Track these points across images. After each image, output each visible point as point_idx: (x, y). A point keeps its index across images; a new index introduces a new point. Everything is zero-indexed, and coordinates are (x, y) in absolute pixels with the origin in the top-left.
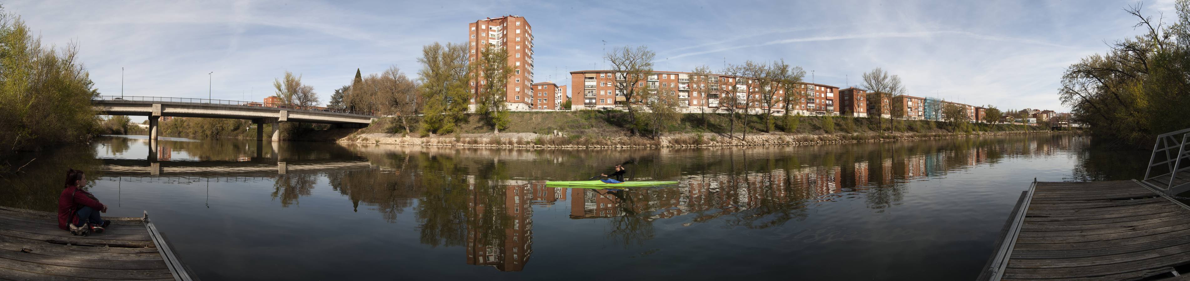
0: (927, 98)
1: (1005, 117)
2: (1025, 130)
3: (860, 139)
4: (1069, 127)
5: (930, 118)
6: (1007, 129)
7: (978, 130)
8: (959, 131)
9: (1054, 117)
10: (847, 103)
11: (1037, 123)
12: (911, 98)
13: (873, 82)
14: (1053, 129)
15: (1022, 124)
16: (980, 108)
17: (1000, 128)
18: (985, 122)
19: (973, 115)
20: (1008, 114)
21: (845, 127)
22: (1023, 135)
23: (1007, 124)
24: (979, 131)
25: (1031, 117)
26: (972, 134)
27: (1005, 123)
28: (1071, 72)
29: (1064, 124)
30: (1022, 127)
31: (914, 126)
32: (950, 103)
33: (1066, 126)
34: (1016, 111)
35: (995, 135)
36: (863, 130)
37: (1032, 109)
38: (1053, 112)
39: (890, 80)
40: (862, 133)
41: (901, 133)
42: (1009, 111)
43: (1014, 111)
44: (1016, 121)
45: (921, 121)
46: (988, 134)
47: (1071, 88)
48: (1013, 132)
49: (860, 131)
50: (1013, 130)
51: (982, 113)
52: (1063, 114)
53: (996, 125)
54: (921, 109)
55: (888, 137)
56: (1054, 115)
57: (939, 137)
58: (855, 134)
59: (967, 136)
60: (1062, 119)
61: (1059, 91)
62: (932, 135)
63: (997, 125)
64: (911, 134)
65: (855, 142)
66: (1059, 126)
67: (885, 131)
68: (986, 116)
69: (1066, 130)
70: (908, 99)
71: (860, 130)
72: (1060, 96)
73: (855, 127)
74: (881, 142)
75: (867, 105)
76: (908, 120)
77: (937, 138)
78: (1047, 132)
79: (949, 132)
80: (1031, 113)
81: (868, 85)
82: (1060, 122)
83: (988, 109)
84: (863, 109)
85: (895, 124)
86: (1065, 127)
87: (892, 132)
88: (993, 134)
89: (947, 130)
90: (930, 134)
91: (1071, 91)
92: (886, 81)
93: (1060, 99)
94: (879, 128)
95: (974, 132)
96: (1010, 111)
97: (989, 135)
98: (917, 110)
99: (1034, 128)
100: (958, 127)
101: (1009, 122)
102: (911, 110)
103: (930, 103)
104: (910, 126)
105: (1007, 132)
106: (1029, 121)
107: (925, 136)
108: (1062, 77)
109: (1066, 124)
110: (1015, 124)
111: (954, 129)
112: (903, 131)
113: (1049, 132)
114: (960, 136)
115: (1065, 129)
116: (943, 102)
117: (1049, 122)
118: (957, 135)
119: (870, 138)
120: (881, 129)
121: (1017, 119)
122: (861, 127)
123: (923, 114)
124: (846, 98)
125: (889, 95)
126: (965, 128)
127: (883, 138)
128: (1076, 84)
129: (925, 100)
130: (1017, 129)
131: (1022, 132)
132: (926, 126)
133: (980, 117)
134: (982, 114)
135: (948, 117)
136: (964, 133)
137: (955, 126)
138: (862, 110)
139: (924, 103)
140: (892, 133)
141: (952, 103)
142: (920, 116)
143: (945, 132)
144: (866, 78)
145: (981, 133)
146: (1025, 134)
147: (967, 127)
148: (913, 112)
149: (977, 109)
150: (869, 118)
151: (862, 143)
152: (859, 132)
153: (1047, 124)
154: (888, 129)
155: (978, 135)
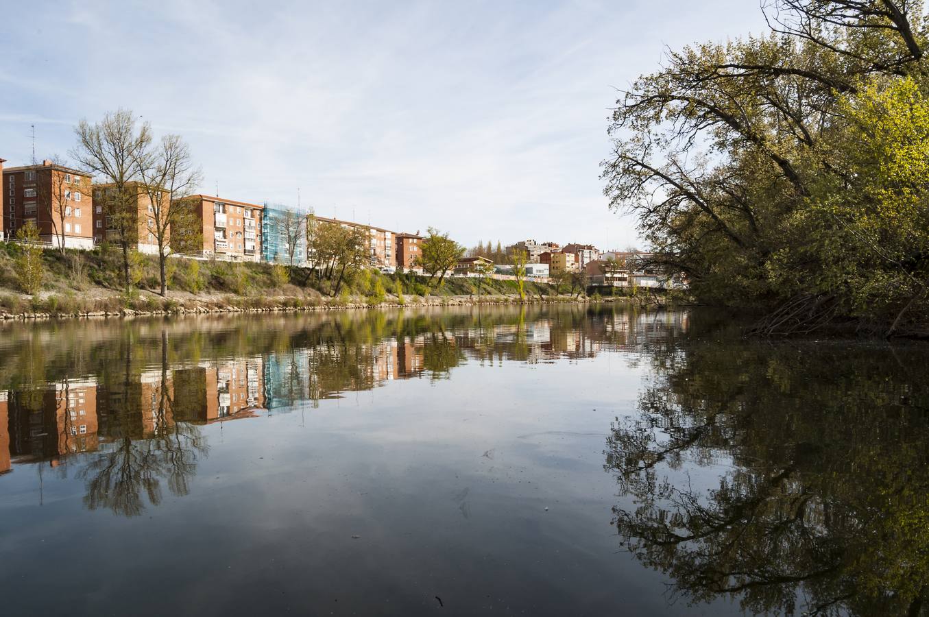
0: (269, 207)
1: (470, 260)
2: (520, 294)
3: (60, 309)
4: (631, 288)
5: (275, 259)
6: (475, 290)
7: (400, 290)
8: (351, 293)
9: (593, 262)
10: (30, 206)
11: (551, 275)
12: (224, 204)
13: (108, 151)
14: (590, 291)
15: (513, 278)
16: (408, 237)
17: (457, 288)
18: (420, 271)
19: (389, 253)
20: (479, 252)
21: (14, 274)
22: (515, 306)
23: (475, 278)
24: (404, 293)
25: (536, 262)
26: (385, 301)
27: (471, 275)
28: (639, 99)
29: (620, 279)
30: (513, 286)
31: (228, 278)
32: (329, 222)
33: (625, 284)
34: (499, 247)
35: (443, 305)
36: (75, 283)
37: (540, 242)
38: (590, 248)
39: (157, 149)
40: (68, 293)
41: (188, 295)
42: (481, 246)
43: (494, 247)
44: (498, 272)
45: (249, 265)
46: (427, 301)
47: (639, 158)
48: (488, 297)
49: (64, 286)
50: (489, 293)
51: (412, 250)
52: (617, 254)
53: (448, 281)
54: (252, 234)
55: (148, 306)
56: (595, 257)
57: (295, 306)
58: (44, 296)
59: (371, 307)
60: (614, 267)
61: (603, 168)
62: (277, 302)
63: (450, 282)
64: (217, 297)
65: (41, 317)
66: (605, 284)
67: (142, 288)
68: (424, 256)
69: (624, 295)
70: (215, 207)
71: (63, 283)
72: (606, 182)
73: (47, 275)
74: (127, 318)
75: (95, 216)
76: (213, 262)
77: (290, 310)
78: (576, 300)
79: (324, 294)
80: (536, 253)
81: (90, 157)
82: (608, 275)
83: (428, 240)
84: (83, 228)
85: (170, 270)
86: (622, 287)
87: (163, 290)
88: (438, 301)
89: (320, 289)
90: (270, 298)
91: (638, 168)
92: (147, 149)
93: (607, 191)
94: (124, 280)
95: (391, 297)
96: (485, 245)
97: (429, 306)
98: (240, 237)
99: (542, 290)
100: (349, 283)
101: (481, 272)
102: (225, 237)
103: (276, 219)
104: (216, 278)
105: (475, 298)
106: (529, 271)
107: (257, 304)
108: (611, 116)
109: (623, 279)
110: (496, 277)
111: (337, 289)
112: (196, 290)
113: (580, 298)
114: (353, 305)
115: (621, 292)
116: (310, 217)
117: (581, 274)
118: (343, 303)
119: (92, 307)
120: (128, 284)
121: (502, 267)
122: (67, 276)
123: (258, 248)
124: (29, 192)
125: (154, 191)
126: (367, 285)
127: (132, 306)
128: (654, 145)
129: (264, 210)
130: (500, 291)
131: (512, 297)
132: (261, 277)
133: (408, 260)
134: (413, 252)
135: (321, 256)
136: (364, 299)
137: (342, 280)
138: (78, 229)
139: (261, 219)
140: (162, 294)
141: (335, 221)
142: (249, 251)
143: (312, 295)
144: (87, 139)
145: (407, 298)
146: (520, 303)
147: (373, 283)
148: (231, 241)
149: (400, 239)
150: (95, 252)
151: (67, 321)
152: (59, 290)
153: (576, 279)
154: (152, 284)
155: (400, 303)
